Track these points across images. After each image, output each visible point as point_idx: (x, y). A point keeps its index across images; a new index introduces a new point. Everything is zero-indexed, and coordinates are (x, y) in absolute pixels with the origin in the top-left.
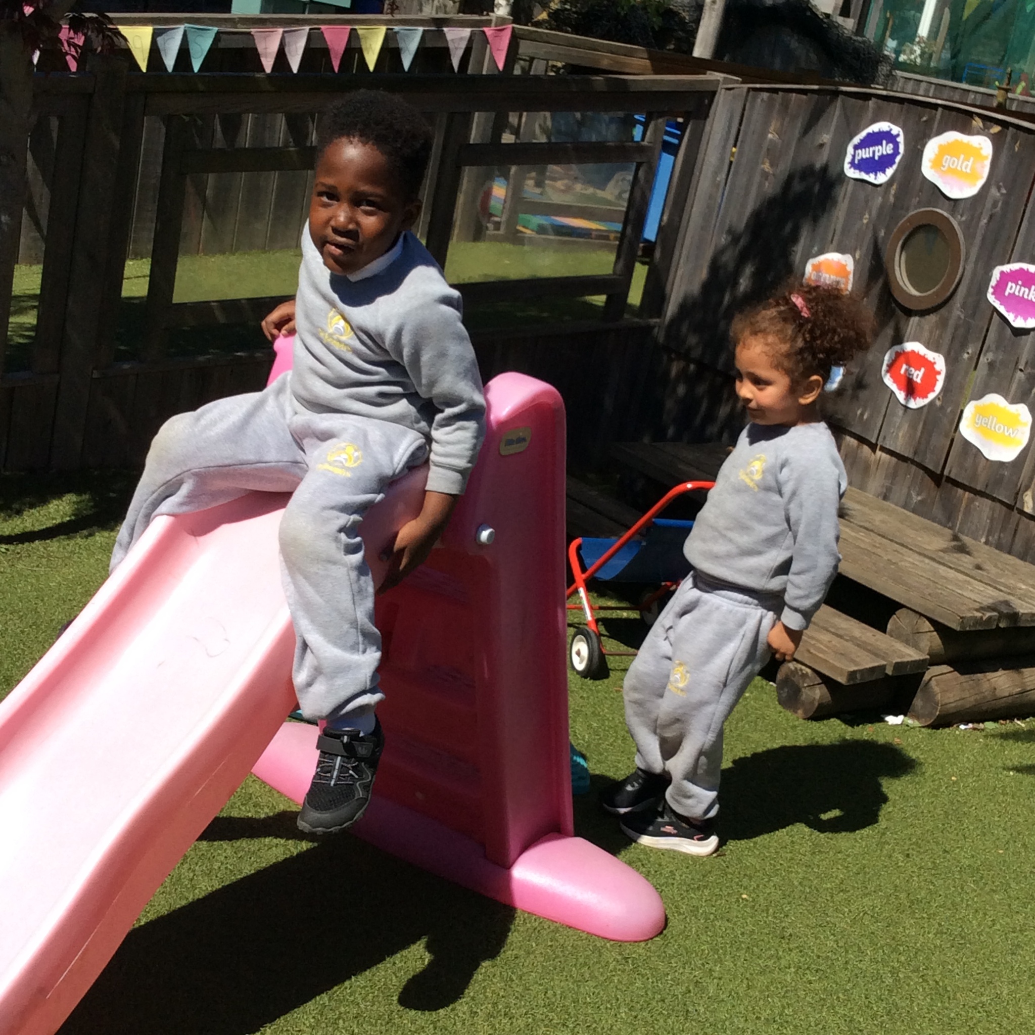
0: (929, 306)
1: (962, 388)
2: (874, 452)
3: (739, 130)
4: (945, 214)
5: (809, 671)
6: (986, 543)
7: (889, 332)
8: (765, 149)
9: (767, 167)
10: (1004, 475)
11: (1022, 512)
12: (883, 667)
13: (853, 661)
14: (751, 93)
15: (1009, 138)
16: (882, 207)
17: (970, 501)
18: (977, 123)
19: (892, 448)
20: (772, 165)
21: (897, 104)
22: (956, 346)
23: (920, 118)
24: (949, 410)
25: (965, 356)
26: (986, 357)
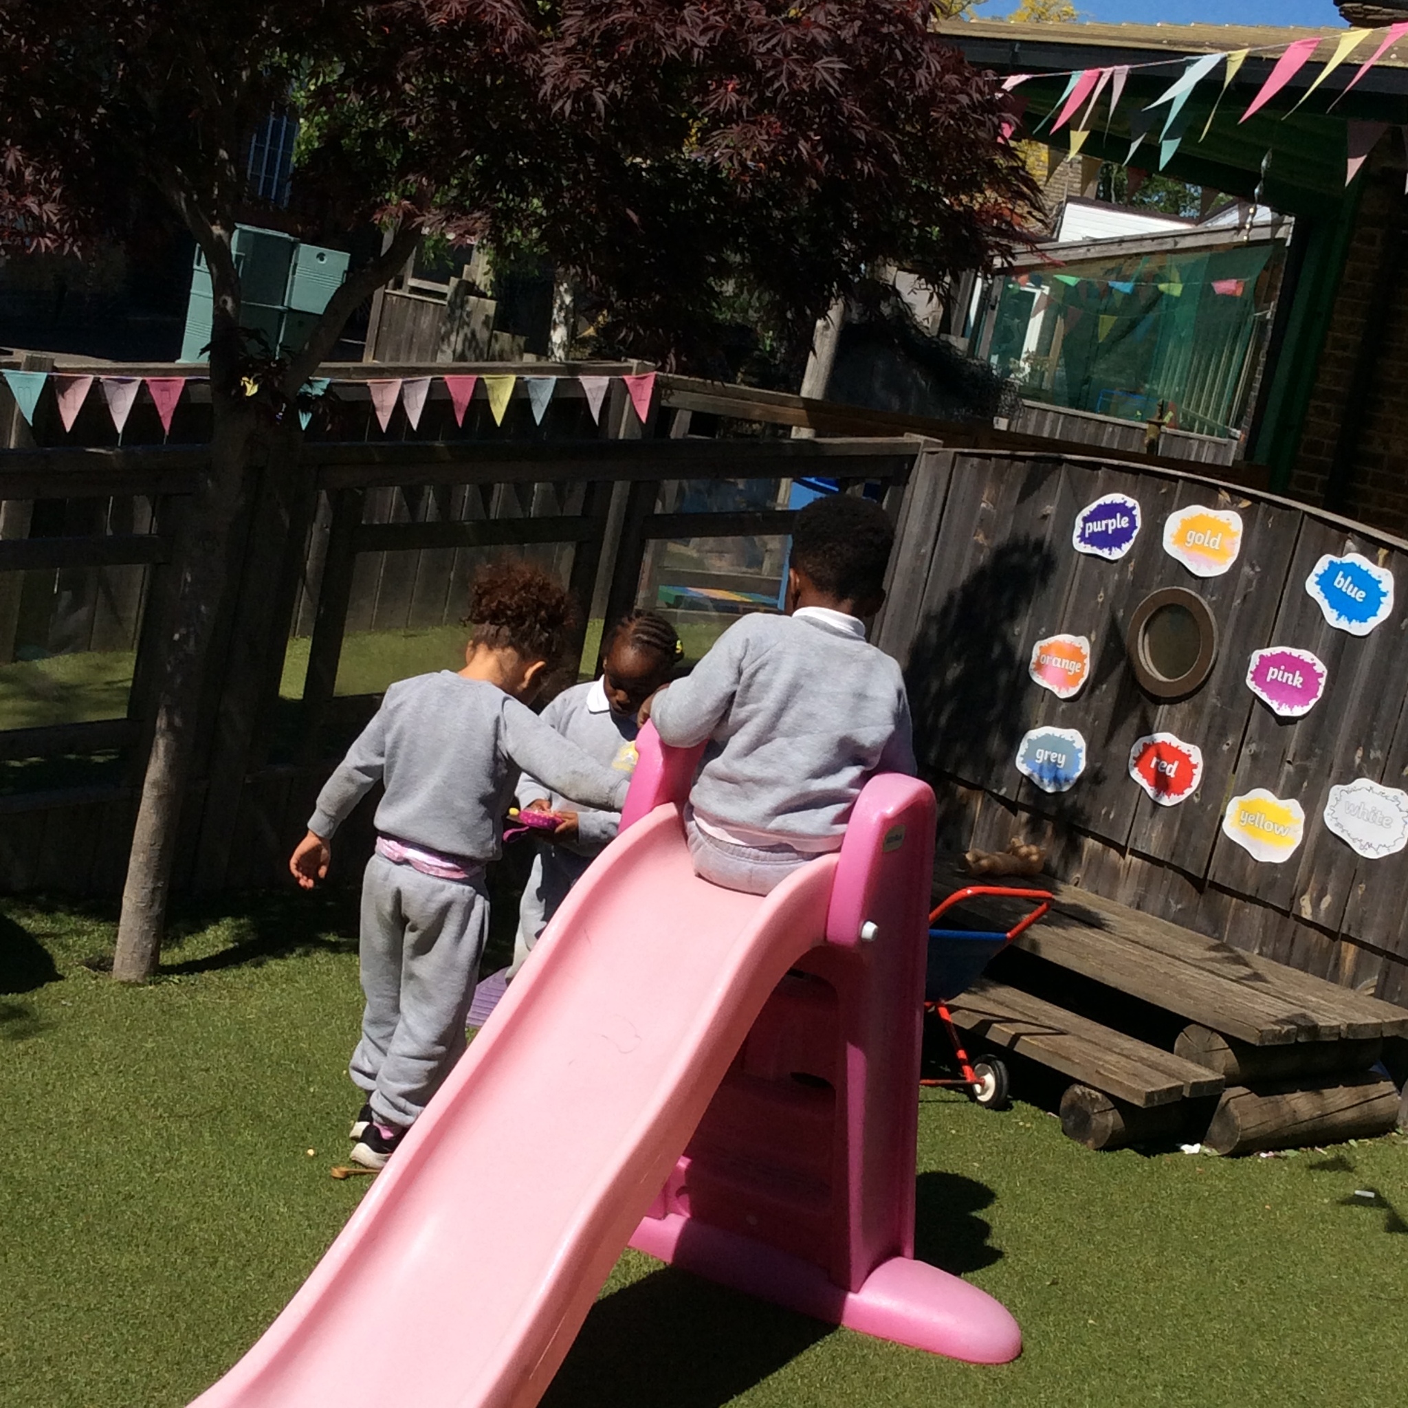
0: (1180, 693)
1: (1223, 782)
2: (1124, 857)
3: (945, 499)
4: (1193, 593)
5: (1099, 1095)
6: (1260, 954)
7: (1134, 721)
8: (977, 518)
9: (980, 538)
10: (1276, 879)
11: (1299, 919)
12: (1180, 1089)
13: (1147, 1082)
14: (958, 458)
15: (1260, 514)
16: (1119, 586)
17: (1238, 909)
18: (1224, 497)
19: (1144, 851)
20: (986, 537)
21: (1130, 475)
22: (1213, 737)
23: (1158, 490)
24: (1209, 807)
25: (1225, 747)
26: (1249, 748)
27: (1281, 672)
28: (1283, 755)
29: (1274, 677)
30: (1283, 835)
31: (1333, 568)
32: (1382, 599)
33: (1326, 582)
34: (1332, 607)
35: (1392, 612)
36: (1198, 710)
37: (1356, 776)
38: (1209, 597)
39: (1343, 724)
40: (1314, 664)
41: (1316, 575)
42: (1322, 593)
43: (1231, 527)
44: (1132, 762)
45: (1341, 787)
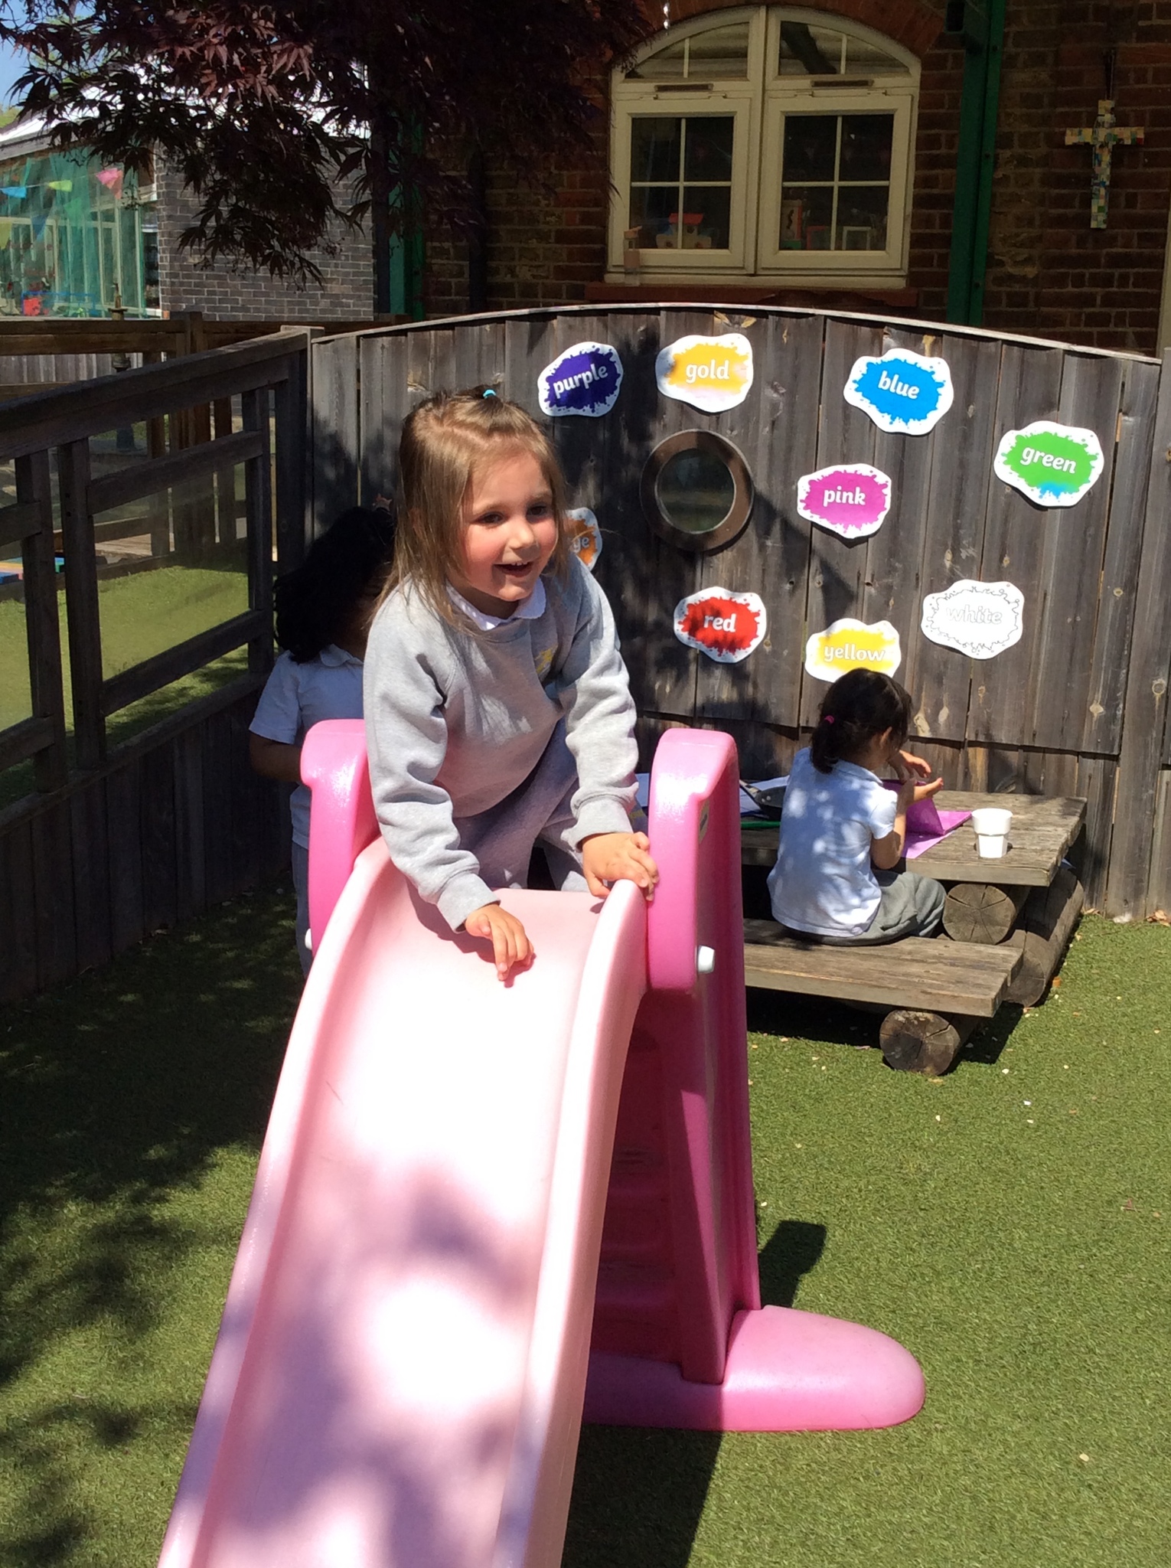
1: (796, 623)
4: (710, 431)
15: (771, 329)
18: (721, 320)
19: (716, 716)
21: (595, 318)
22: (771, 579)
23: (635, 328)
24: (785, 652)
25: (788, 587)
26: (816, 581)
27: (839, 493)
28: (859, 578)
29: (832, 500)
30: (879, 659)
31: (873, 371)
32: (940, 390)
33: (868, 386)
34: (882, 411)
35: (954, 402)
36: (745, 555)
37: (951, 582)
38: (729, 432)
39: (922, 532)
40: (875, 476)
41: (855, 382)
42: (865, 400)
43: (737, 352)
44: (678, 628)
45: (936, 595)
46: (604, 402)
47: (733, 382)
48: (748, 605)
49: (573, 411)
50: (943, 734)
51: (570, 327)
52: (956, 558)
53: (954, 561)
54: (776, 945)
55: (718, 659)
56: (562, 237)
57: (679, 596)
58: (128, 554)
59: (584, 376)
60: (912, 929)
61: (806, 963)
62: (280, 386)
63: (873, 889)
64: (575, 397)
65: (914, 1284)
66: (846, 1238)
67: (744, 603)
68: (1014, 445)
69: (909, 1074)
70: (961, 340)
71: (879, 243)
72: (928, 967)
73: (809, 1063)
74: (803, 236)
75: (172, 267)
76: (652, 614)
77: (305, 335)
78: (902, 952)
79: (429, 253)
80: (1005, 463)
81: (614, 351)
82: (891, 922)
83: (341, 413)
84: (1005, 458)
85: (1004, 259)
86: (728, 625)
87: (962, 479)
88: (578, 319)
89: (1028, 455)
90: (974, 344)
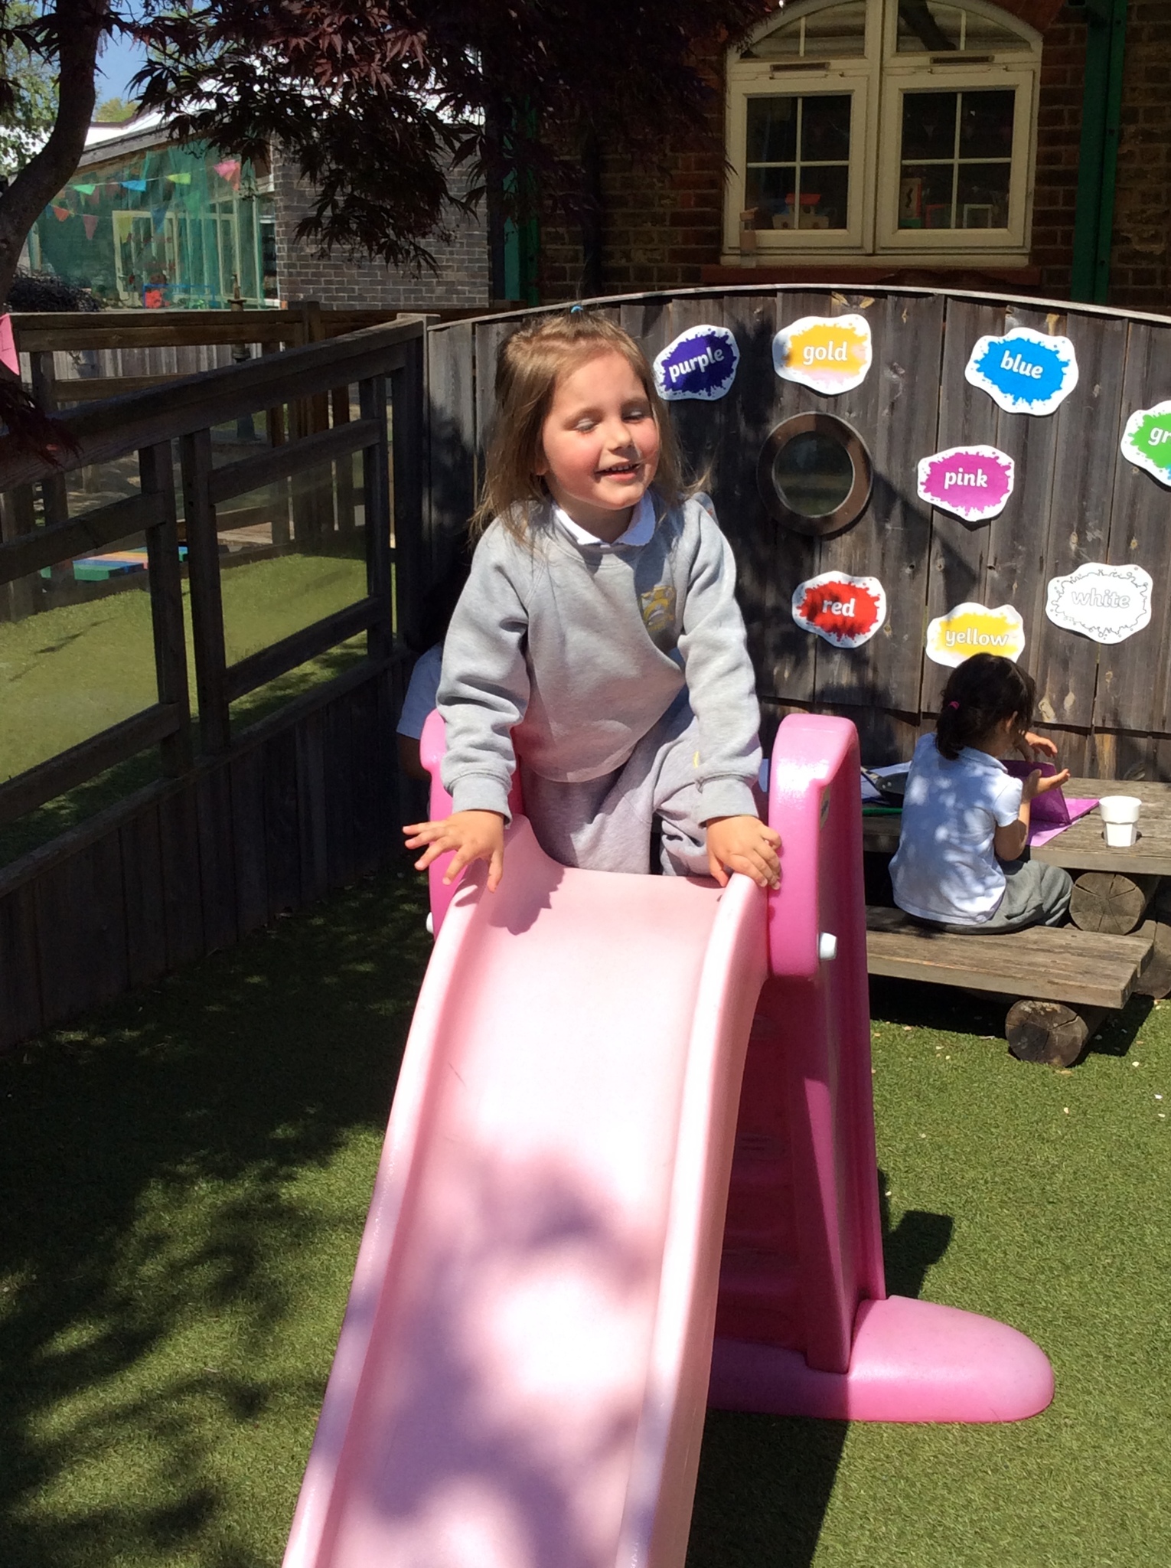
1: (916, 608)
4: (829, 414)
15: (890, 310)
18: (839, 300)
19: (836, 701)
21: (711, 301)
22: (891, 562)
23: (752, 310)
24: (906, 637)
25: (908, 571)
26: (937, 564)
27: (960, 475)
28: (981, 562)
29: (953, 482)
30: (1002, 644)
31: (995, 351)
32: (1064, 370)
33: (989, 366)
34: (1004, 392)
35: (1079, 382)
36: (864, 539)
37: (1077, 564)
38: (847, 414)
39: (1047, 514)
40: (997, 458)
41: (976, 362)
42: (987, 380)
43: (856, 332)
44: (796, 613)
45: (1061, 579)
46: (720, 385)
47: (851, 364)
48: (867, 589)
49: (689, 395)
50: (1069, 720)
51: (686, 310)
52: (1081, 541)
53: (1080, 544)
54: (899, 933)
55: (837, 644)
56: (677, 220)
57: (797, 581)
58: (249, 543)
59: (699, 359)
60: (1038, 918)
61: (929, 951)
62: (396, 374)
63: (998, 877)
64: (691, 381)
65: (1043, 1277)
66: (973, 1231)
67: (863, 587)
68: (1142, 425)
69: (1036, 1066)
70: (1086, 318)
71: (1001, 221)
72: (1054, 957)
73: (933, 1052)
74: (922, 214)
75: (289, 257)
76: (770, 599)
77: (421, 323)
78: (1027, 941)
79: (544, 238)
80: (1133, 443)
81: (730, 334)
82: (1016, 911)
83: (456, 402)
84: (1132, 439)
85: (1130, 235)
86: (847, 609)
87: (1087, 461)
88: (694, 302)
89: (1157, 433)
90: (1099, 322)
